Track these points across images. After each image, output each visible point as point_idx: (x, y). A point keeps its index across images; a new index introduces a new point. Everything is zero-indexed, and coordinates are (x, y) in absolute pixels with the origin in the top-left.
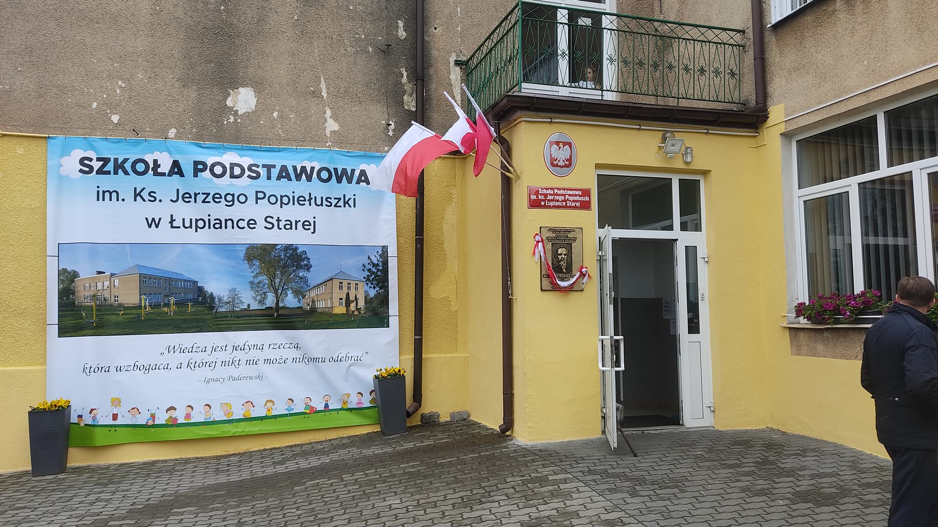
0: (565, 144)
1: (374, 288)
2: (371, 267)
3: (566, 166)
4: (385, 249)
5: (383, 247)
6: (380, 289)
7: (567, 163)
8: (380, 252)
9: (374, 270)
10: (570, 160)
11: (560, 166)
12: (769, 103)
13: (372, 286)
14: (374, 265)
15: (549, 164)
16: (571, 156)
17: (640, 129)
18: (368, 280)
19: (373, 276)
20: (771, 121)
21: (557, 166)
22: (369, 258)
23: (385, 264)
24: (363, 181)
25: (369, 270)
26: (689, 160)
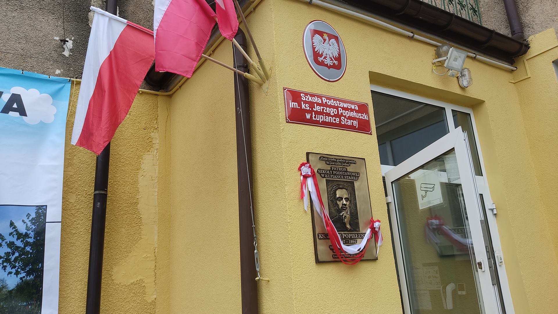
0: (331, 36)
1: (17, 273)
2: (14, 239)
4: (41, 210)
5: (39, 207)
6: (28, 274)
7: (336, 63)
8: (33, 215)
9: (19, 243)
13: (14, 271)
14: (20, 236)
15: (311, 59)
17: (412, 37)
18: (7, 260)
19: (17, 254)
20: (534, 50)
21: (322, 64)
22: (12, 224)
23: (40, 234)
24: (15, 110)
25: (11, 245)
26: (465, 83)
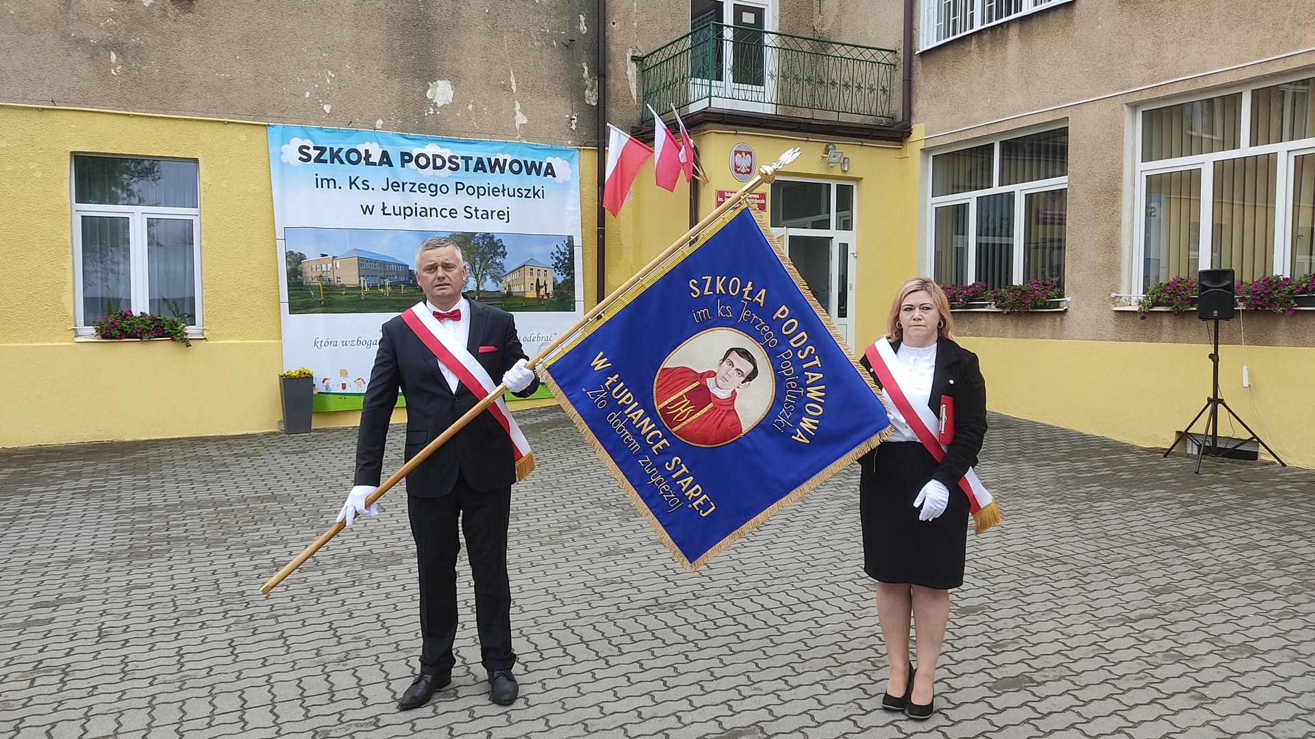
0: (747, 153)
1: (562, 275)
2: (559, 255)
3: (747, 173)
4: (570, 239)
5: (569, 237)
6: (567, 275)
7: (748, 170)
8: (567, 242)
9: (561, 258)
10: (750, 168)
11: (742, 173)
12: (913, 121)
13: (560, 273)
14: (562, 254)
15: (733, 171)
16: (751, 165)
17: (807, 141)
18: (557, 267)
19: (561, 264)
20: (913, 137)
21: (740, 172)
22: (557, 246)
23: (572, 252)
24: (550, 174)
25: (557, 258)
26: (846, 169)
